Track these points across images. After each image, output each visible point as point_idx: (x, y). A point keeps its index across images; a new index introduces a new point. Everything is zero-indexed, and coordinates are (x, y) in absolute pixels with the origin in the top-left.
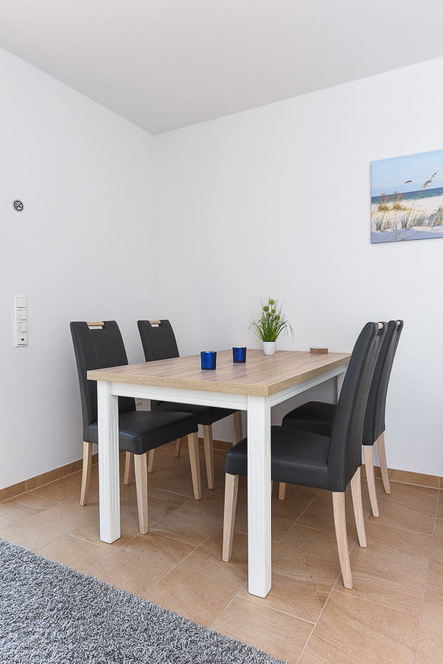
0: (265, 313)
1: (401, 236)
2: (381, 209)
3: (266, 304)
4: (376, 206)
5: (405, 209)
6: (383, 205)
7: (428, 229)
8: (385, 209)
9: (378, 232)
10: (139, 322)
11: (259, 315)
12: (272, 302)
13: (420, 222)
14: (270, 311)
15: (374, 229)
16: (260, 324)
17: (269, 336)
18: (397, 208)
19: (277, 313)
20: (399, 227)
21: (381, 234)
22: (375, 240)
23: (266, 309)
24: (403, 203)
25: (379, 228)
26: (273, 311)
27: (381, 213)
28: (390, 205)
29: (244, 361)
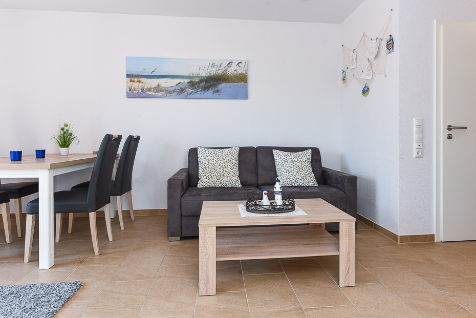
0: (62, 132)
1: (141, 95)
2: (131, 81)
3: (63, 126)
4: (129, 79)
5: (143, 83)
6: (132, 79)
7: (153, 94)
8: (134, 81)
9: (130, 92)
11: (58, 133)
12: (66, 125)
13: (149, 90)
14: (65, 130)
15: (128, 91)
16: (58, 138)
17: (65, 145)
18: (139, 82)
19: (70, 132)
20: (140, 91)
21: (132, 94)
22: (129, 96)
23: (63, 129)
24: (142, 80)
25: (130, 90)
26: (67, 130)
27: (131, 83)
28: (136, 80)
29: (43, 157)
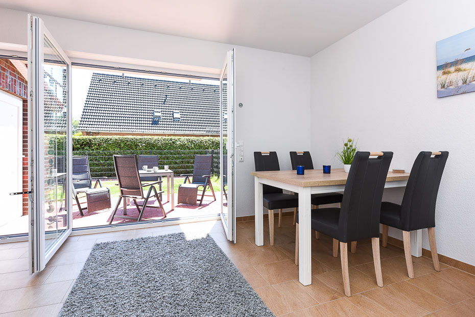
0: (345, 148)
1: (461, 91)
2: (444, 73)
3: (346, 142)
4: (441, 72)
5: (465, 70)
6: (446, 70)
8: (449, 73)
9: (443, 89)
10: (290, 152)
11: (341, 149)
12: (350, 141)
14: (349, 146)
15: (439, 88)
16: (342, 154)
17: (348, 161)
18: (458, 70)
19: (353, 147)
20: (460, 83)
21: (445, 91)
22: (440, 96)
23: (346, 145)
24: (463, 66)
25: (443, 87)
26: (351, 146)
27: (445, 76)
28: (452, 69)
29: (329, 172)
